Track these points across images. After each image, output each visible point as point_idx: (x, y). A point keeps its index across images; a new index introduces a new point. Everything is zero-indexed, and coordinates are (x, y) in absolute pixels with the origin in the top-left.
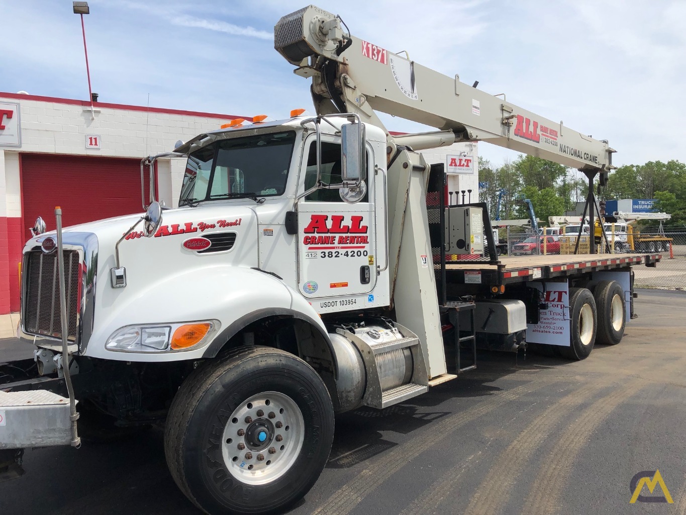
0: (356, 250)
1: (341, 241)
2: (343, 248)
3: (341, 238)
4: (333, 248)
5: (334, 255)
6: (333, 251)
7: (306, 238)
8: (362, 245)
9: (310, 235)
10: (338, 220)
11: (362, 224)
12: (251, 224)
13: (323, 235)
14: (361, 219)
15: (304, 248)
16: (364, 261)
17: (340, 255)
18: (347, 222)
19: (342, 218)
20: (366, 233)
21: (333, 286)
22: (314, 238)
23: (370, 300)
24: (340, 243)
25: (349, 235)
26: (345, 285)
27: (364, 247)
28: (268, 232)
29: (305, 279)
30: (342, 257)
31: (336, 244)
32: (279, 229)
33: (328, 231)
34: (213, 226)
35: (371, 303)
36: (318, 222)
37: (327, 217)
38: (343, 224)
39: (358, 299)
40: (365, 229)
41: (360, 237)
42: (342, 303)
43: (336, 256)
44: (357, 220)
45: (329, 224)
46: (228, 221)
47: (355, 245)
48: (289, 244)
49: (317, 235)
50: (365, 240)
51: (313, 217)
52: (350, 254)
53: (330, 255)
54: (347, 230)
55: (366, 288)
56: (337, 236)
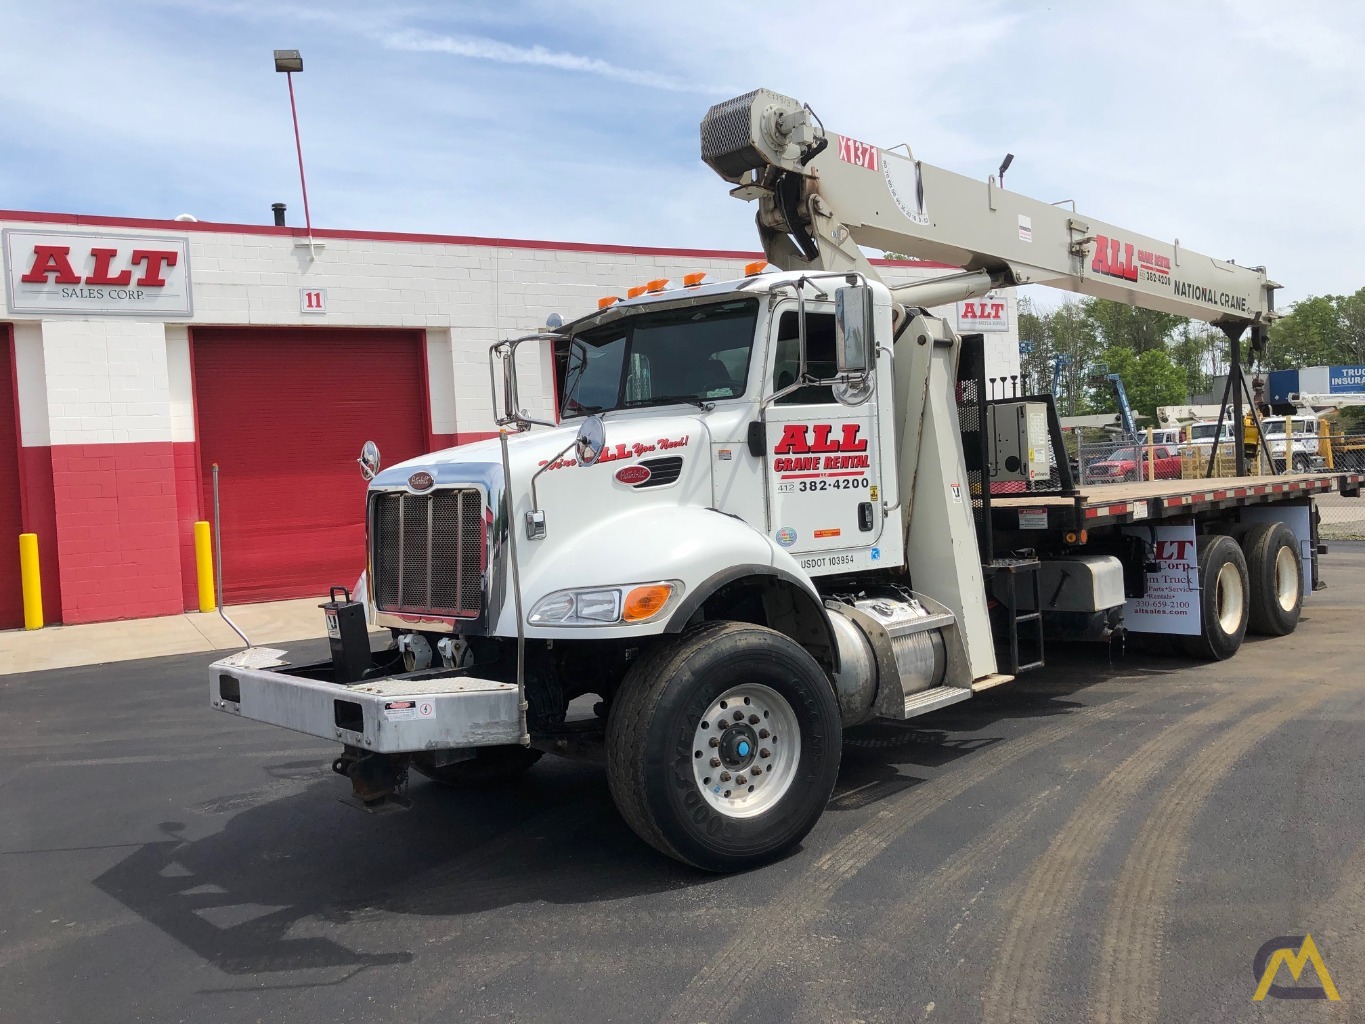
0: (851, 478)
1: (829, 464)
2: (831, 475)
3: (828, 460)
4: (817, 475)
5: (819, 486)
6: (818, 480)
7: (778, 462)
8: (859, 469)
9: (783, 457)
10: (823, 431)
11: (860, 436)
12: (701, 442)
13: (802, 456)
14: (857, 428)
15: (775, 477)
16: (863, 495)
18: (837, 435)
19: (828, 429)
20: (865, 450)
21: (819, 534)
22: (789, 461)
25: (840, 454)
26: (836, 533)
27: (862, 473)
28: (725, 455)
29: (778, 524)
30: (831, 490)
31: (821, 469)
32: (739, 450)
33: (809, 450)
34: (652, 448)
35: (875, 561)
37: (807, 428)
38: (831, 437)
39: (856, 555)
40: (863, 445)
42: (832, 562)
43: (822, 489)
44: (851, 431)
45: (810, 439)
47: (849, 470)
49: (792, 456)
50: (863, 462)
51: (787, 429)
52: (842, 485)
53: (813, 487)
54: (836, 446)
55: (868, 537)
56: (823, 456)
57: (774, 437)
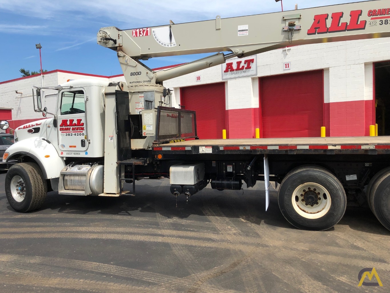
0: (79, 133)
2: (73, 132)
4: (70, 132)
5: (70, 135)
6: (70, 133)
9: (62, 127)
10: (71, 121)
11: (81, 122)
12: (44, 124)
13: (66, 127)
14: (81, 120)
17: (72, 135)
18: (75, 122)
19: (73, 120)
20: (83, 126)
21: (70, 147)
22: (63, 128)
23: (86, 154)
24: (72, 130)
25: (76, 127)
26: (75, 147)
27: (82, 132)
28: (49, 127)
30: (73, 136)
31: (71, 130)
32: (52, 125)
33: (68, 126)
34: (34, 125)
35: (86, 155)
36: (64, 122)
37: (67, 120)
38: (74, 122)
39: (81, 153)
40: (83, 124)
41: (81, 128)
42: (74, 154)
43: (71, 135)
44: (79, 121)
45: (68, 123)
46: (38, 124)
47: (79, 131)
48: (55, 131)
49: (64, 127)
50: (83, 129)
51: (63, 121)
52: (76, 135)
54: (75, 125)
55: (84, 149)
56: (71, 127)
57: (59, 123)
